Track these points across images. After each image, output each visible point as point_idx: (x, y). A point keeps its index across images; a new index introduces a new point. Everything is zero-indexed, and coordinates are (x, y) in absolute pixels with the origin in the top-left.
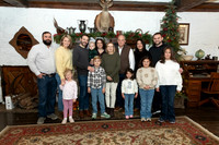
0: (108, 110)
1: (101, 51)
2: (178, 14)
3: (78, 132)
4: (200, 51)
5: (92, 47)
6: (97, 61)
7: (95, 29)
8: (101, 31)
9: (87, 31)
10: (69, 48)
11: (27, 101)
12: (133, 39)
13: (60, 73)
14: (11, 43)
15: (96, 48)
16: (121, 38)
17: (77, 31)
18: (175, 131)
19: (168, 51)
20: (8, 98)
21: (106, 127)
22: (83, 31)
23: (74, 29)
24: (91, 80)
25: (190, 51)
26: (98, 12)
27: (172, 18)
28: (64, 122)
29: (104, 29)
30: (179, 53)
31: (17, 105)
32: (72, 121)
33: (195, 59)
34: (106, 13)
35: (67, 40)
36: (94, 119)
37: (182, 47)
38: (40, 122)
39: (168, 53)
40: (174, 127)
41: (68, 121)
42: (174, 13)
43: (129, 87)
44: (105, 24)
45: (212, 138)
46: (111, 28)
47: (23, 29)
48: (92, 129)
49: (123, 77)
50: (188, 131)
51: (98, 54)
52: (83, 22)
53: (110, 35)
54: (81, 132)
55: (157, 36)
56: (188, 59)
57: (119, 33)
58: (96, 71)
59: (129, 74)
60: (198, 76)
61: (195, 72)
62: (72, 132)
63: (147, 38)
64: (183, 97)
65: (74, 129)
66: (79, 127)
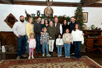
0: (50, 53)
1: (47, 25)
2: (83, 8)
3: (35, 63)
4: (93, 25)
5: (43, 23)
6: (45, 30)
7: (44, 15)
8: (47, 16)
9: (41, 16)
10: (32, 23)
11: (12, 48)
12: (62, 19)
13: (28, 35)
14: (5, 21)
15: (45, 24)
16: (56, 19)
17: (36, 16)
18: (81, 63)
19: (77, 25)
20: (3, 47)
21: (49, 61)
22: (38, 15)
23: (34, 15)
24: (42, 39)
25: (88, 26)
26: (46, 7)
27: (80, 10)
28: (29, 58)
29: (49, 15)
30: (83, 26)
31: (7, 50)
32: (33, 58)
33: (91, 29)
34: (49, 7)
35: (31, 20)
36: (43, 57)
37: (85, 23)
38: (18, 58)
39: (77, 26)
40: (81, 61)
41: (31, 58)
42: (81, 8)
43: (59, 42)
44: (49, 12)
45: (98, 67)
46: (52, 14)
47: (11, 14)
48: (42, 62)
49: (57, 37)
50: (87, 63)
51: (46, 26)
52: (38, 11)
53: (51, 17)
54: (37, 63)
55: (72, 18)
56: (87, 29)
57: (55, 17)
58: (44, 35)
59: (60, 36)
60: (92, 37)
61: (90, 35)
62: (33, 63)
63: (68, 19)
64: (85, 47)
65: (34, 61)
66: (36, 61)
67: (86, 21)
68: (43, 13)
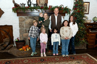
4: (95, 17)
8: (40, 6)
9: (32, 6)
17: (26, 6)
18: (82, 62)
22: (29, 5)
23: (24, 5)
25: (90, 18)
29: (42, 4)
30: (84, 18)
33: (92, 22)
37: (86, 15)
40: (81, 60)
46: (46, 4)
48: (35, 62)
53: (45, 8)
56: (88, 22)
57: (51, 7)
60: (94, 31)
61: (92, 29)
63: (66, 10)
64: (86, 43)
65: (24, 62)
66: (27, 61)
67: (87, 12)
68: (35, 3)
